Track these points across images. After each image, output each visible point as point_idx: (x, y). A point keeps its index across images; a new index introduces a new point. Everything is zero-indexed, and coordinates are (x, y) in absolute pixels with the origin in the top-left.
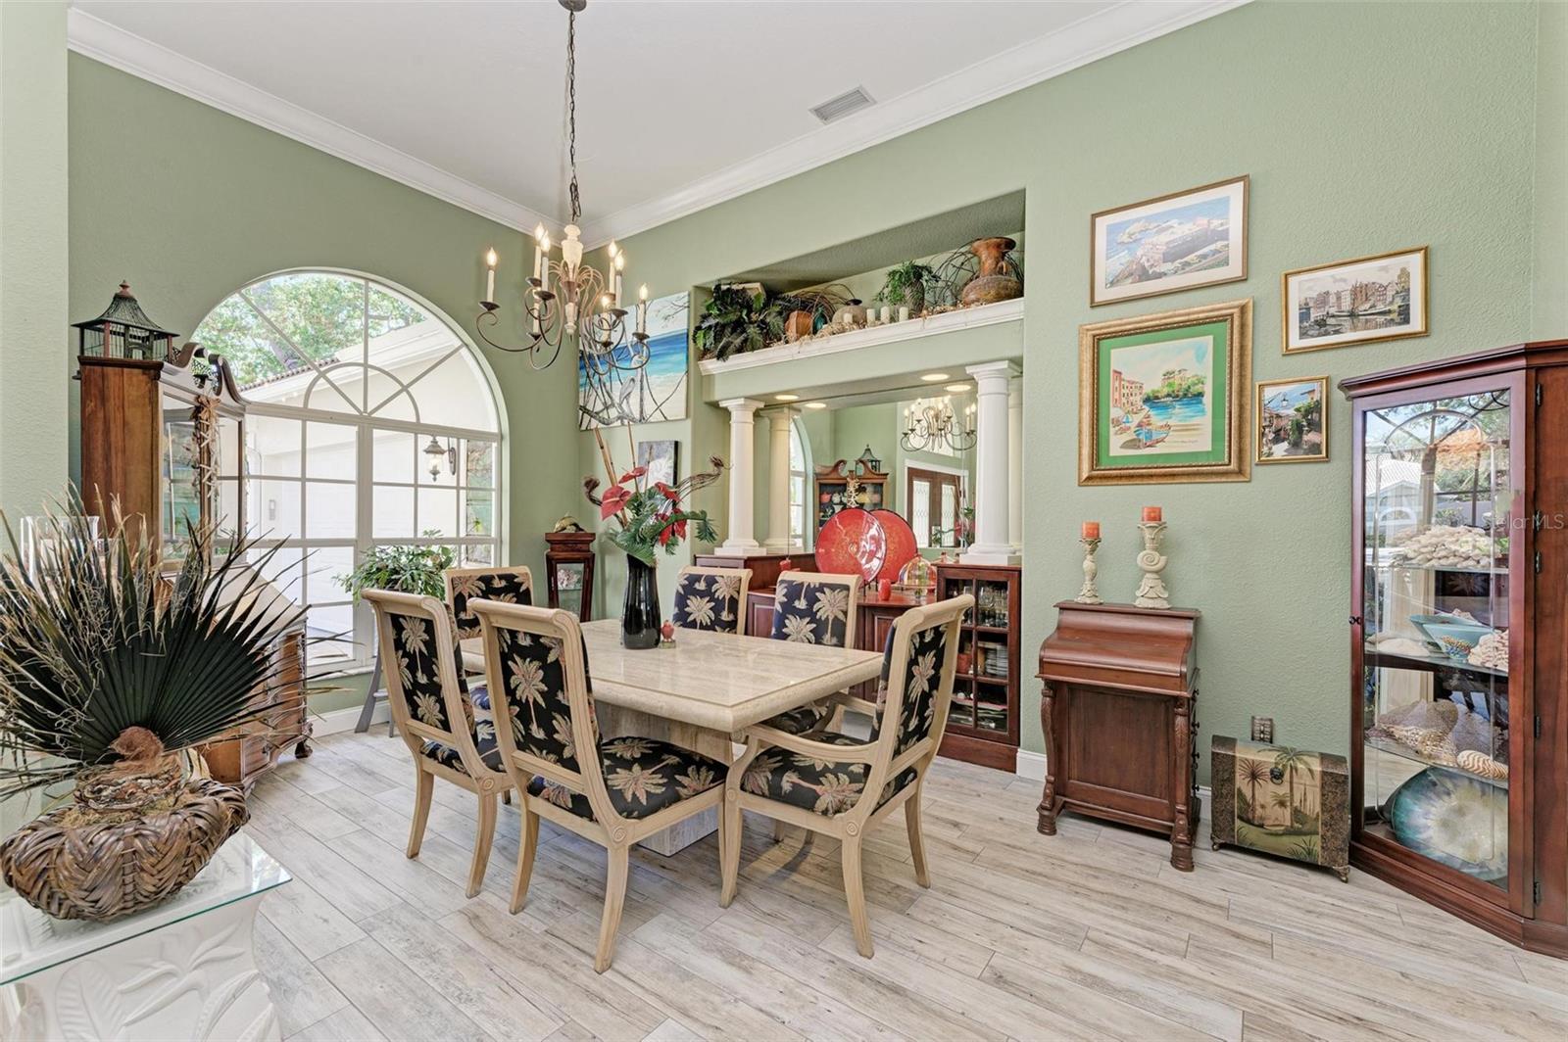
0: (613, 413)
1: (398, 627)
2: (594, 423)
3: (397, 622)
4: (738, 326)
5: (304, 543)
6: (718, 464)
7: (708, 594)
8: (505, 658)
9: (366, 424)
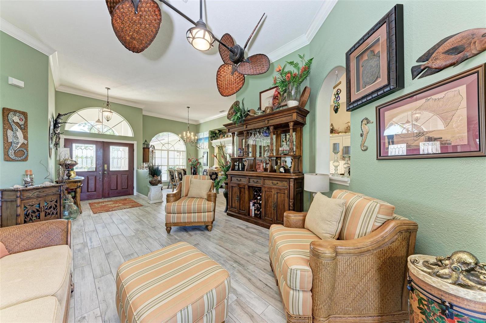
0: (200, 147)
1: (171, 173)
2: (198, 149)
3: (170, 172)
4: (214, 137)
5: (162, 166)
6: (203, 156)
7: (206, 171)
8: (179, 174)
9: (168, 151)
